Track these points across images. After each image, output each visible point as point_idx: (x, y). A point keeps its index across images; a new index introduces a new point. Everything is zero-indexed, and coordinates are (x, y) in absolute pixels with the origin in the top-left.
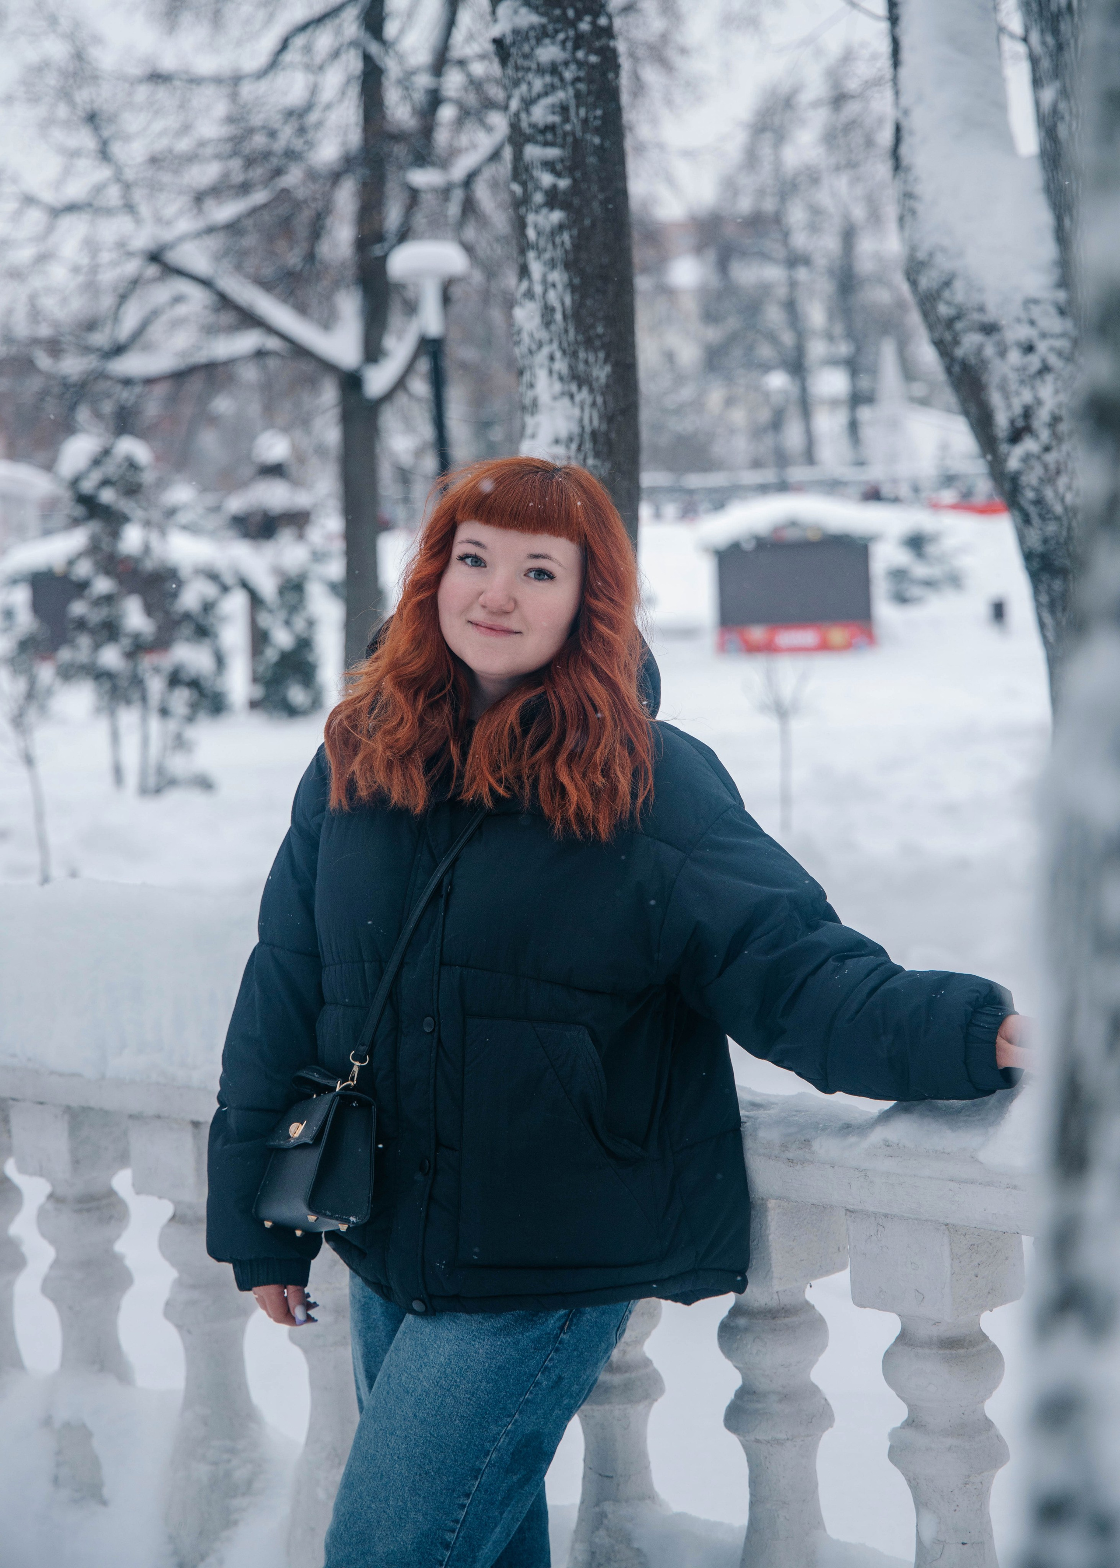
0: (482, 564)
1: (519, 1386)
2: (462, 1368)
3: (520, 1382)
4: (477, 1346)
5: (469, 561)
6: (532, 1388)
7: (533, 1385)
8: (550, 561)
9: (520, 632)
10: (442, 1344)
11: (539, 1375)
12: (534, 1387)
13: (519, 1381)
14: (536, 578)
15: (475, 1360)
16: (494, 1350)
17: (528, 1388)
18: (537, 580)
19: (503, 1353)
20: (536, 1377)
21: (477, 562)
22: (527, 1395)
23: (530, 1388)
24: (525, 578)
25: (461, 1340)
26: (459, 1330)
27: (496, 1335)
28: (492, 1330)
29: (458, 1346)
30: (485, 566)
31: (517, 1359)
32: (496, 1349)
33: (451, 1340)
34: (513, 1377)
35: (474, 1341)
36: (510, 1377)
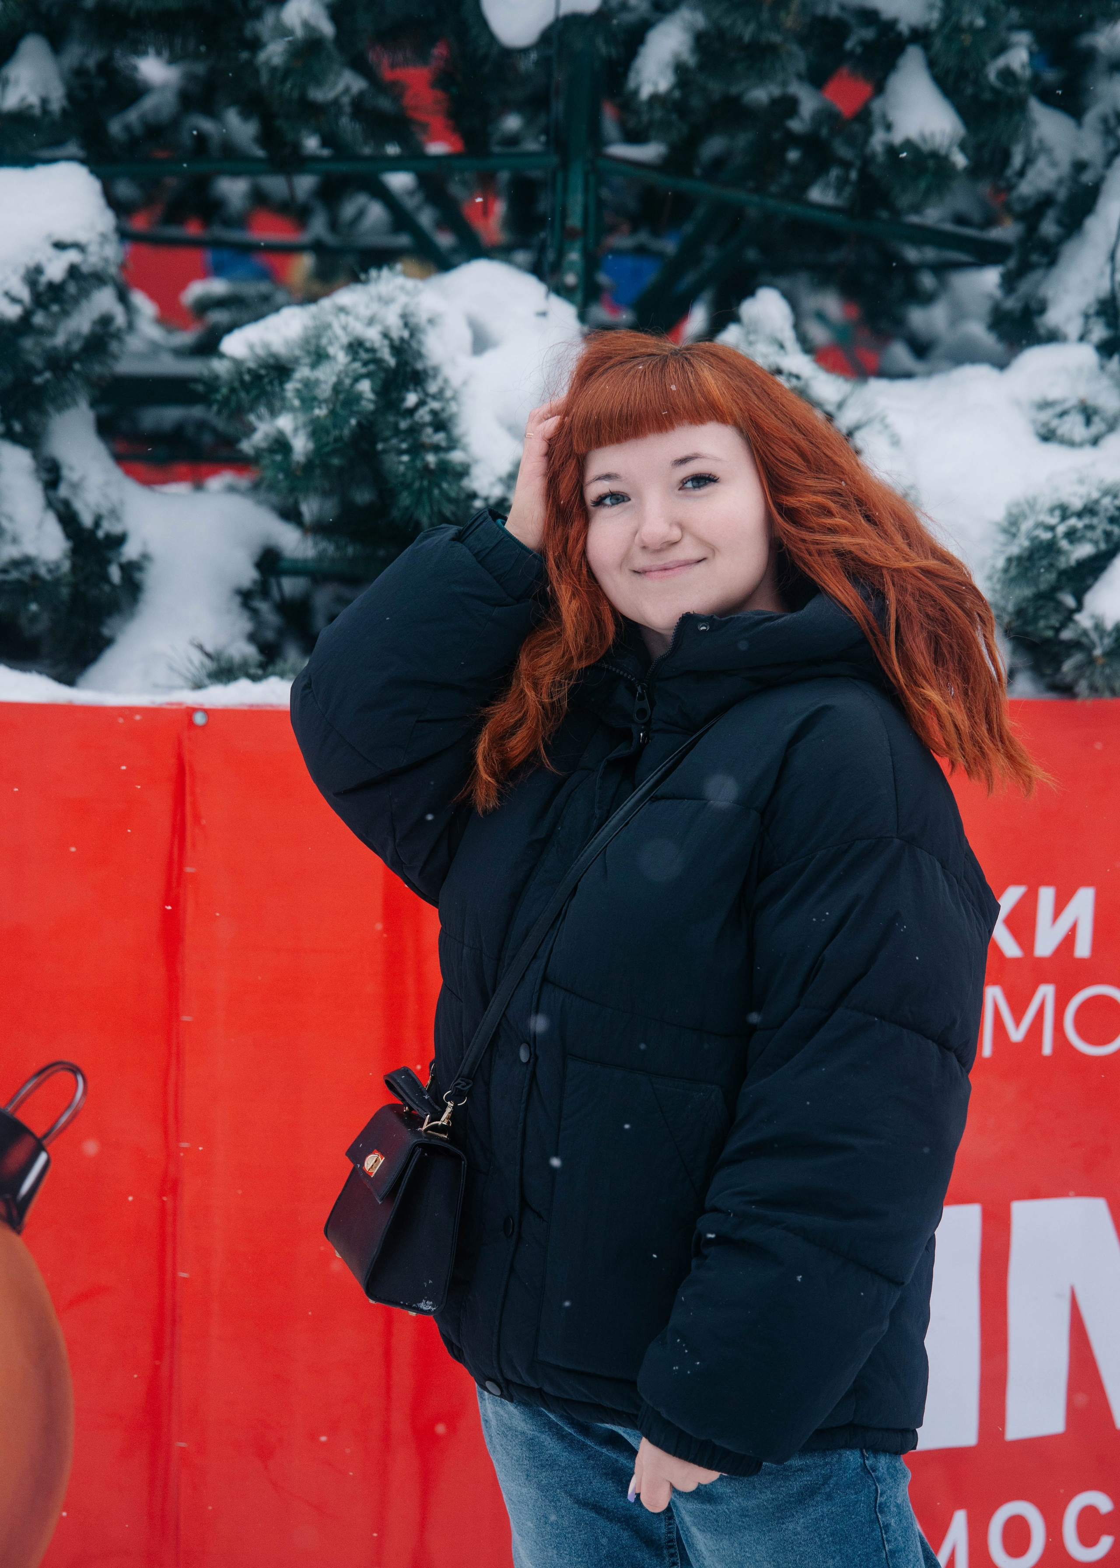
0: (626, 499)
1: (869, 1541)
2: (795, 1560)
3: (867, 1536)
4: (791, 1527)
5: (608, 501)
6: (884, 1536)
7: (883, 1532)
8: (702, 459)
9: (704, 559)
10: (754, 1549)
11: (880, 1516)
12: (886, 1533)
13: (864, 1536)
14: (694, 487)
15: (801, 1543)
16: (812, 1519)
17: (880, 1539)
18: (696, 489)
19: (822, 1516)
20: (879, 1521)
21: (618, 498)
22: (886, 1546)
23: (883, 1537)
24: (681, 492)
25: (769, 1531)
26: (758, 1523)
27: (801, 1502)
28: (792, 1499)
29: (771, 1540)
30: (630, 500)
31: (842, 1512)
32: (812, 1517)
33: (758, 1539)
34: (853, 1535)
35: (783, 1523)
36: (851, 1537)
